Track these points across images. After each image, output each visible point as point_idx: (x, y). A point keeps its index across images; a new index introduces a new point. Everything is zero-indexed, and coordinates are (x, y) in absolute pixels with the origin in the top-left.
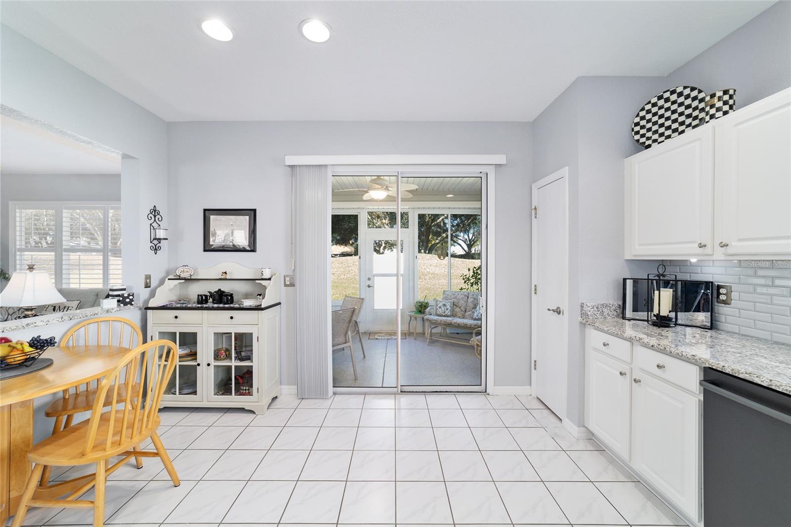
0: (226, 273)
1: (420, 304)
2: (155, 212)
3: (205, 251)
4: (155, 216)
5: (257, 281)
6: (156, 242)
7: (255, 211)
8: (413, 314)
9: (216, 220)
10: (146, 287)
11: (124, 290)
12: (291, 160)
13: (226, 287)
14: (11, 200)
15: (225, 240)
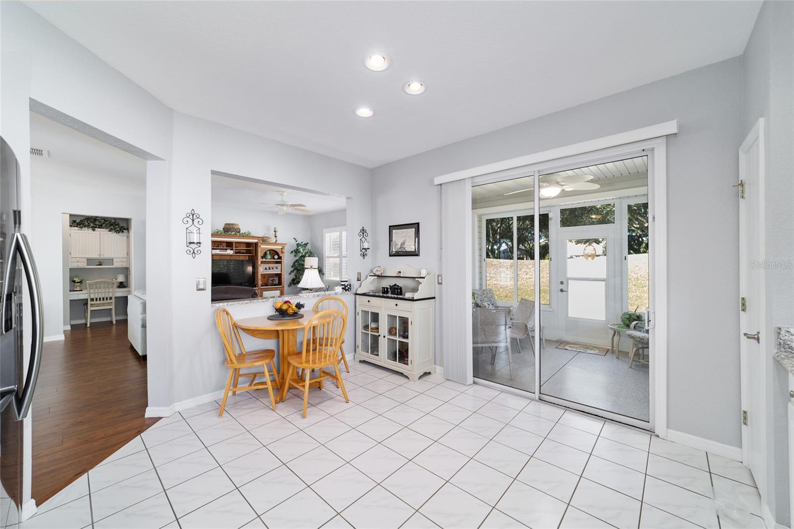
0: (400, 272)
1: (628, 317)
2: (363, 231)
3: (390, 256)
4: (363, 234)
5: (417, 279)
6: (364, 251)
7: (418, 224)
8: (615, 327)
9: (397, 233)
10: (358, 280)
11: (347, 281)
12: (438, 180)
13: (400, 283)
14: (325, 228)
15: (401, 248)
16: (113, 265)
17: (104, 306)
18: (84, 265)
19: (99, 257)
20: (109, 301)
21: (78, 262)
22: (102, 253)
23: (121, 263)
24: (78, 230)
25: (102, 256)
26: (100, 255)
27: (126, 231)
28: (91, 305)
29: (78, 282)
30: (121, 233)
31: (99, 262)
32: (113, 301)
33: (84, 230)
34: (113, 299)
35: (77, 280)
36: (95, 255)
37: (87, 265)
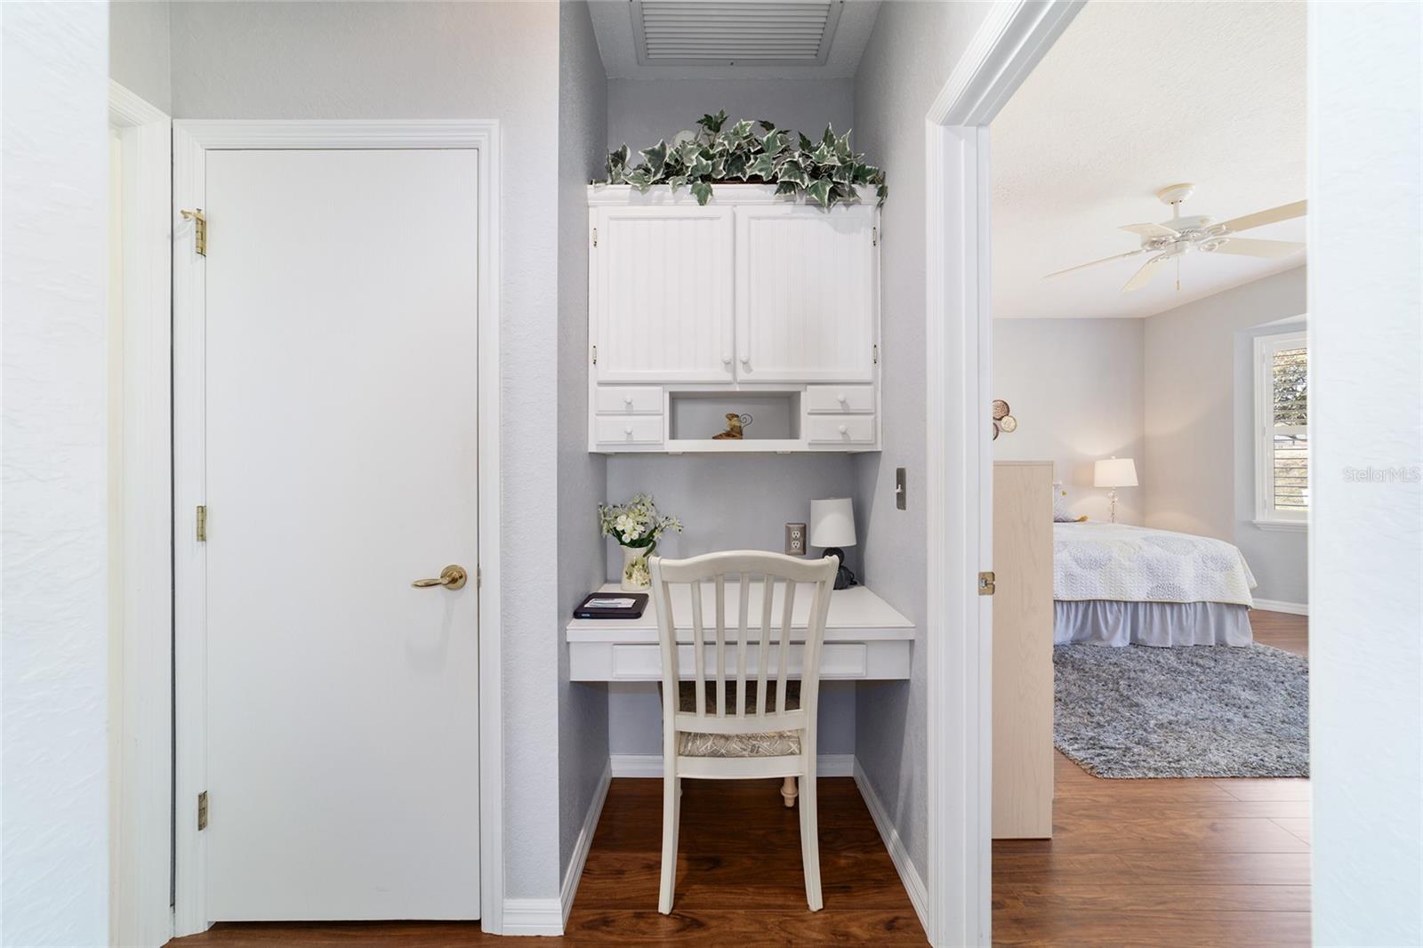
16: (793, 434)
17: (755, 752)
18: (651, 432)
19: (728, 377)
20: (784, 720)
21: (629, 410)
22: (742, 355)
23: (842, 423)
24: (632, 202)
25: (742, 375)
26: (730, 365)
27: (866, 192)
28: (684, 736)
29: (633, 544)
30: (839, 209)
31: (731, 416)
32: (805, 718)
33: (660, 201)
34: (809, 695)
35: (630, 526)
36: (705, 372)
37: (673, 436)
